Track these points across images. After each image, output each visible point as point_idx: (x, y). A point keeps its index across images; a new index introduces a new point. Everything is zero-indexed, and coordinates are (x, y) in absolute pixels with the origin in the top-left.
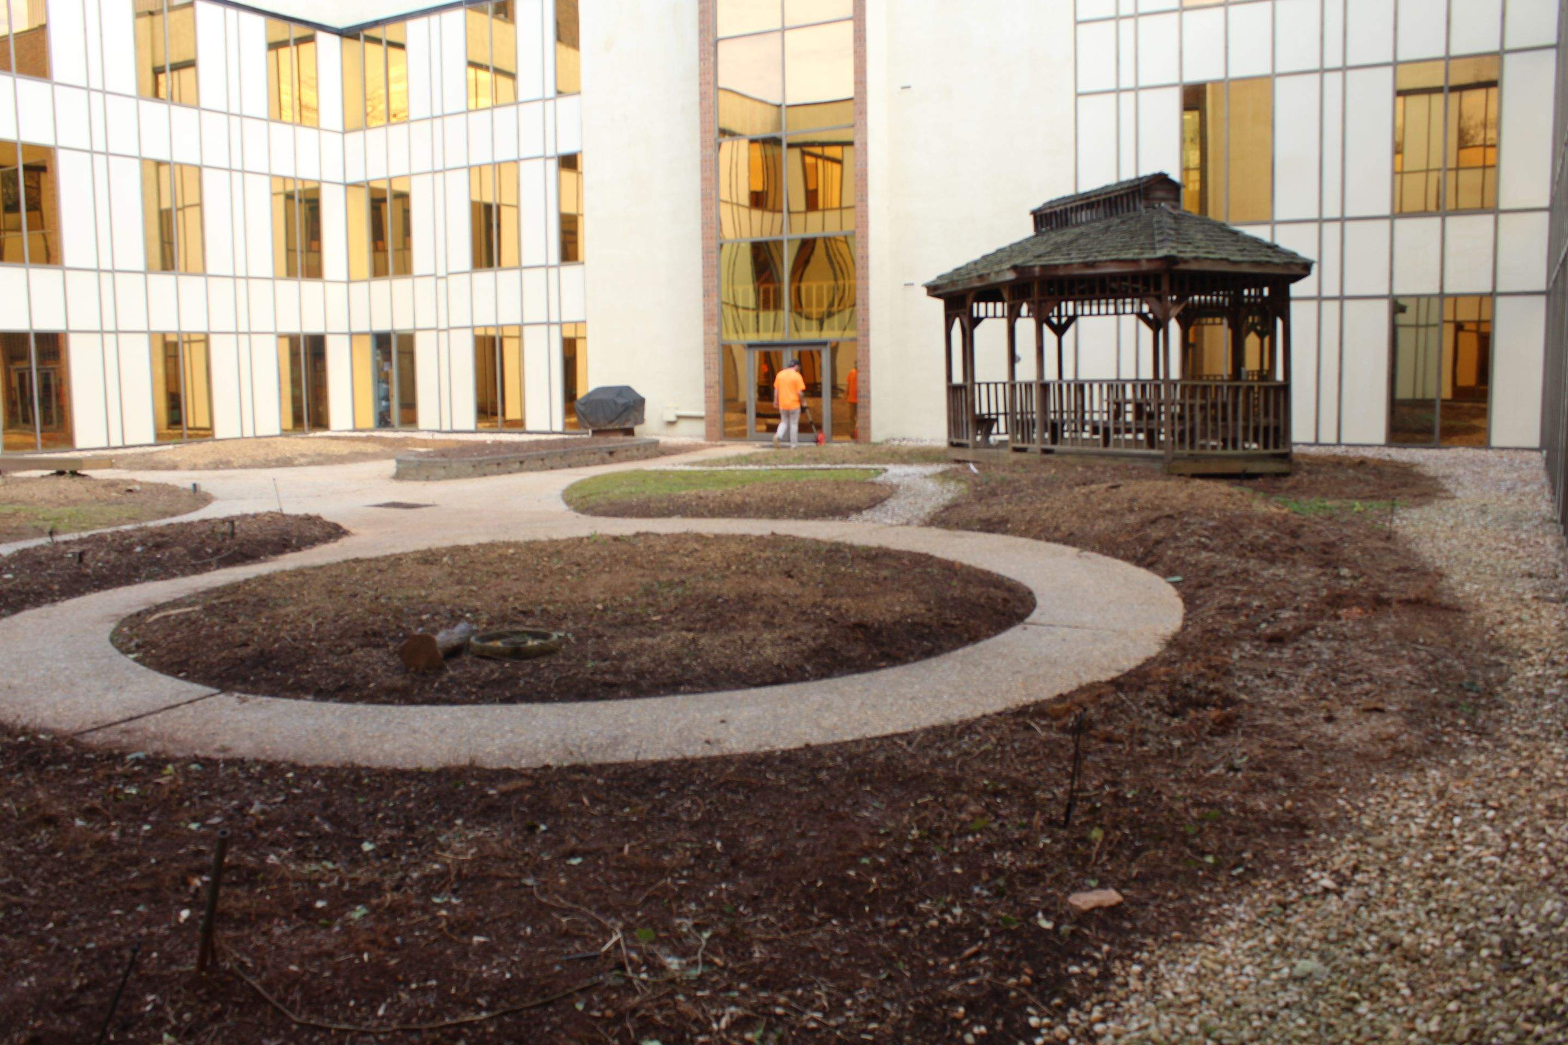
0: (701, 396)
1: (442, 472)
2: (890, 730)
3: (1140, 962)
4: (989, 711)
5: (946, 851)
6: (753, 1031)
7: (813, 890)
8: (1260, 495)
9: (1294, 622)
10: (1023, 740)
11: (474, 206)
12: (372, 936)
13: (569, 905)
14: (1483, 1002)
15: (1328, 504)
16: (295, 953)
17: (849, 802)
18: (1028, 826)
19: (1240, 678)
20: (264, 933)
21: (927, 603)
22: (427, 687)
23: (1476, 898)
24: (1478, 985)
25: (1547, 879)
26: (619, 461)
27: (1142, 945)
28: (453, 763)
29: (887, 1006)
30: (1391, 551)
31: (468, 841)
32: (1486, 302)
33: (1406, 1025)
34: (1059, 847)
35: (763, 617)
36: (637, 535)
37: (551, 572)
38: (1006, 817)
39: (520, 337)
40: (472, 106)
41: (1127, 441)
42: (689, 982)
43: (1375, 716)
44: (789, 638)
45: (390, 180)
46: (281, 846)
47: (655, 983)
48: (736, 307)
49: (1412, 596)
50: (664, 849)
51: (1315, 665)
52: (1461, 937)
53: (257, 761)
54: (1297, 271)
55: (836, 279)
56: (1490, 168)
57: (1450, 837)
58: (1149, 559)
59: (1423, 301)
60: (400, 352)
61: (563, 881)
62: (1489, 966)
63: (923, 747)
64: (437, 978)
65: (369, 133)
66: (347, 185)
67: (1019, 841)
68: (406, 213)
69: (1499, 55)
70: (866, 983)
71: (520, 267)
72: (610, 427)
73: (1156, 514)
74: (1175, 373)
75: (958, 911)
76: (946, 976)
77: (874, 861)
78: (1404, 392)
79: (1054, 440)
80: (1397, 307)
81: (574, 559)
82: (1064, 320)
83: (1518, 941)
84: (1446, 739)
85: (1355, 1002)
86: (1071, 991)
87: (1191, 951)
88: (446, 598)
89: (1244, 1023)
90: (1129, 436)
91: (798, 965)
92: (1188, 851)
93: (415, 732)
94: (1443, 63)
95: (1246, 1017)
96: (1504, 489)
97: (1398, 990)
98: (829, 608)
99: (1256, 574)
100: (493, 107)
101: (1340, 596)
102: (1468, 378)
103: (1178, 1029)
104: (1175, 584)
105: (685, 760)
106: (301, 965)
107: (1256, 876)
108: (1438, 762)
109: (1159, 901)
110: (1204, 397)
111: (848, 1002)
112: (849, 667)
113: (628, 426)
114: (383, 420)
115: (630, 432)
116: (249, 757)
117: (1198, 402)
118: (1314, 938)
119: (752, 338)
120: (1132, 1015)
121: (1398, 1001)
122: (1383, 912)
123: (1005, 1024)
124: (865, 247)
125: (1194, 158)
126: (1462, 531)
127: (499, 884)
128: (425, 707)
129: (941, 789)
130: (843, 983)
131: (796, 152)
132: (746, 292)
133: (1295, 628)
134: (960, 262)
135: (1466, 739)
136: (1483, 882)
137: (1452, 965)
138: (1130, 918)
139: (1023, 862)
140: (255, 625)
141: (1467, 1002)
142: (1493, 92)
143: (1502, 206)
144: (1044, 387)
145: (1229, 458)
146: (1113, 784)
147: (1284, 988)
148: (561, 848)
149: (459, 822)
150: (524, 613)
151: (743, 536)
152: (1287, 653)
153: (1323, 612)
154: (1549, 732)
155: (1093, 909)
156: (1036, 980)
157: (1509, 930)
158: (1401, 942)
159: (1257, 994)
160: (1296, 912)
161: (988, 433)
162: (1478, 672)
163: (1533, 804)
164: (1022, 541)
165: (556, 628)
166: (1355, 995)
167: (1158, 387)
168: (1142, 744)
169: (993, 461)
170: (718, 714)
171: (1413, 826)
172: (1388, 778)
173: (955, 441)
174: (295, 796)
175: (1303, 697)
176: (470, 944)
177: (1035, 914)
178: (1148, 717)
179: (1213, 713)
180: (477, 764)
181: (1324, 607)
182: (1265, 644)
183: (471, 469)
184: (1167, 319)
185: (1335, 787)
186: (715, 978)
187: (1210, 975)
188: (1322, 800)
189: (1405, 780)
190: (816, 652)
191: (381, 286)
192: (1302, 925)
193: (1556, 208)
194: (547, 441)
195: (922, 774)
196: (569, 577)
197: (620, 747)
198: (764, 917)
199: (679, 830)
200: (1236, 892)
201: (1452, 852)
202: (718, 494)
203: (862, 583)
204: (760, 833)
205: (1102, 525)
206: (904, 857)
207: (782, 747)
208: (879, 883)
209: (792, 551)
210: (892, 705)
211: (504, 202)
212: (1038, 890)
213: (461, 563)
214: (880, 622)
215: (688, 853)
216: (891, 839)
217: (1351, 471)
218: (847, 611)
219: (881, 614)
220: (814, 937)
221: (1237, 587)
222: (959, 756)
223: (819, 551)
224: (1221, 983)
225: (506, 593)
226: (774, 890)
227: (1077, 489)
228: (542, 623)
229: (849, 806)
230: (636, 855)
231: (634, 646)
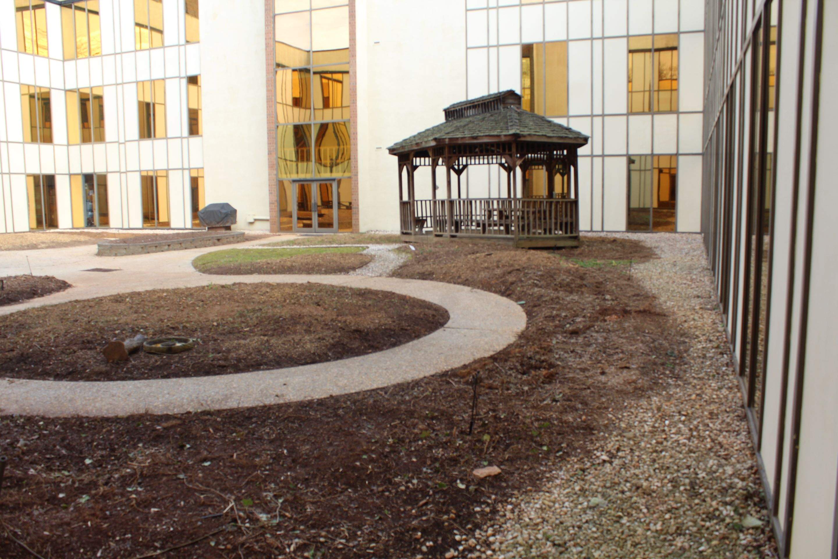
0: (268, 209)
1: (124, 251)
2: (375, 386)
3: (511, 503)
4: (427, 374)
5: (408, 449)
6: (308, 551)
7: (337, 474)
8: (564, 258)
9: (583, 323)
10: (446, 390)
11: (140, 103)
12: (93, 512)
13: (204, 488)
14: (682, 513)
15: (598, 262)
16: (47, 524)
17: (355, 425)
18: (450, 434)
19: (557, 353)
20: (28, 515)
21: (392, 318)
22: (120, 371)
23: (678, 461)
24: (679, 505)
25: (710, 449)
26: (223, 244)
27: (512, 496)
28: (136, 413)
29: (380, 534)
30: (630, 286)
31: (147, 455)
32: (673, 158)
33: (646, 527)
34: (467, 445)
35: (305, 327)
36: (234, 284)
37: (187, 305)
38: (438, 431)
39: (167, 176)
40: (138, 48)
41: (495, 230)
42: (272, 527)
43: (625, 371)
44: (319, 338)
45: (91, 88)
46: (37, 464)
47: (254, 529)
48: (286, 160)
49: (642, 309)
50: (256, 455)
51: (594, 346)
52: (671, 481)
53: (21, 416)
54: (581, 142)
55: (339, 145)
56: (674, 90)
57: (664, 431)
58: (508, 293)
59: (643, 158)
60: (98, 185)
61: (200, 475)
62: (684, 495)
63: (393, 395)
64: (131, 533)
65: (78, 61)
66: (66, 91)
67: (446, 443)
68: (101, 107)
69: (678, 34)
70: (368, 522)
71: (166, 138)
72: (218, 226)
73: (511, 269)
74: (519, 195)
75: (415, 481)
76: (410, 516)
77: (370, 456)
78: (635, 204)
79: (457, 230)
80: (631, 161)
81: (199, 298)
82: (461, 167)
83: (698, 481)
84: (660, 381)
85: (620, 517)
86: (476, 521)
87: (537, 496)
88: (129, 321)
89: (566, 532)
90: (496, 228)
91: (331, 515)
92: (534, 445)
93: (113, 396)
94: (651, 37)
95: (567, 529)
96: (684, 253)
97: (641, 510)
98: (340, 322)
99: (563, 299)
100: (150, 49)
101: (606, 310)
102: (665, 197)
103: (532, 537)
104: (522, 305)
105: (265, 406)
106: (51, 531)
107: (569, 456)
108: (657, 393)
109: (520, 471)
110: (534, 207)
111: (359, 533)
112: (352, 353)
113: (227, 225)
114: (90, 223)
115: (228, 228)
116: (16, 414)
117: (531, 210)
118: (599, 486)
119: (295, 177)
120: (508, 531)
121: (641, 515)
122: (633, 471)
123: (442, 540)
124: (356, 128)
125: (528, 82)
126: (665, 275)
127: (164, 479)
128: (119, 382)
129: (404, 417)
130: (356, 523)
131: (318, 77)
132: (290, 151)
133: (584, 326)
134: (407, 136)
135: (670, 381)
136: (680, 453)
137: (667, 496)
138: (505, 481)
139: (448, 454)
140: (17, 339)
141: (674, 514)
142: (675, 52)
143: (681, 110)
144: (451, 202)
145: (548, 239)
146: (494, 411)
147: (585, 513)
149: (140, 445)
150: (173, 328)
151: (293, 284)
152: (580, 340)
153: (597, 318)
154: (709, 376)
155: (486, 477)
156: (458, 516)
157: (693, 476)
158: (642, 485)
159: (572, 516)
160: (589, 473)
161: (422, 227)
162: (675, 347)
163: (703, 412)
164: (441, 284)
165: (191, 336)
166: (620, 514)
167: (510, 202)
168: (508, 389)
169: (425, 242)
170: (282, 381)
171: (646, 426)
172: (633, 402)
173: (405, 231)
174: (45, 435)
175: (589, 362)
176: (149, 513)
177: (456, 481)
178: (511, 375)
179: (544, 372)
180: (150, 412)
181: (598, 315)
182: (569, 336)
183: (140, 250)
184: (515, 166)
185: (606, 408)
186: (286, 524)
187: (547, 508)
188: (600, 415)
190: (334, 346)
191: (87, 148)
192: (593, 480)
193: (706, 112)
194: (183, 233)
195: (393, 409)
196: (197, 308)
197: (229, 400)
198: (312, 489)
199: (263, 444)
200: (559, 464)
201: (665, 439)
202: (278, 261)
203: (357, 308)
204: (307, 444)
205: (483, 275)
206: (385, 454)
207: (317, 397)
208: (373, 468)
209: (319, 292)
210: (375, 373)
211: (157, 101)
212: (457, 469)
213: (137, 302)
214: (367, 329)
215: (269, 457)
216: (378, 445)
217: (609, 245)
218: (350, 323)
219: (368, 324)
220: (339, 499)
221: (553, 306)
222: (412, 399)
223: (333, 291)
224: (553, 512)
225: (162, 318)
226: (317, 475)
227: (469, 256)
228: (183, 334)
229: (355, 428)
230: (240, 459)
231: (234, 345)
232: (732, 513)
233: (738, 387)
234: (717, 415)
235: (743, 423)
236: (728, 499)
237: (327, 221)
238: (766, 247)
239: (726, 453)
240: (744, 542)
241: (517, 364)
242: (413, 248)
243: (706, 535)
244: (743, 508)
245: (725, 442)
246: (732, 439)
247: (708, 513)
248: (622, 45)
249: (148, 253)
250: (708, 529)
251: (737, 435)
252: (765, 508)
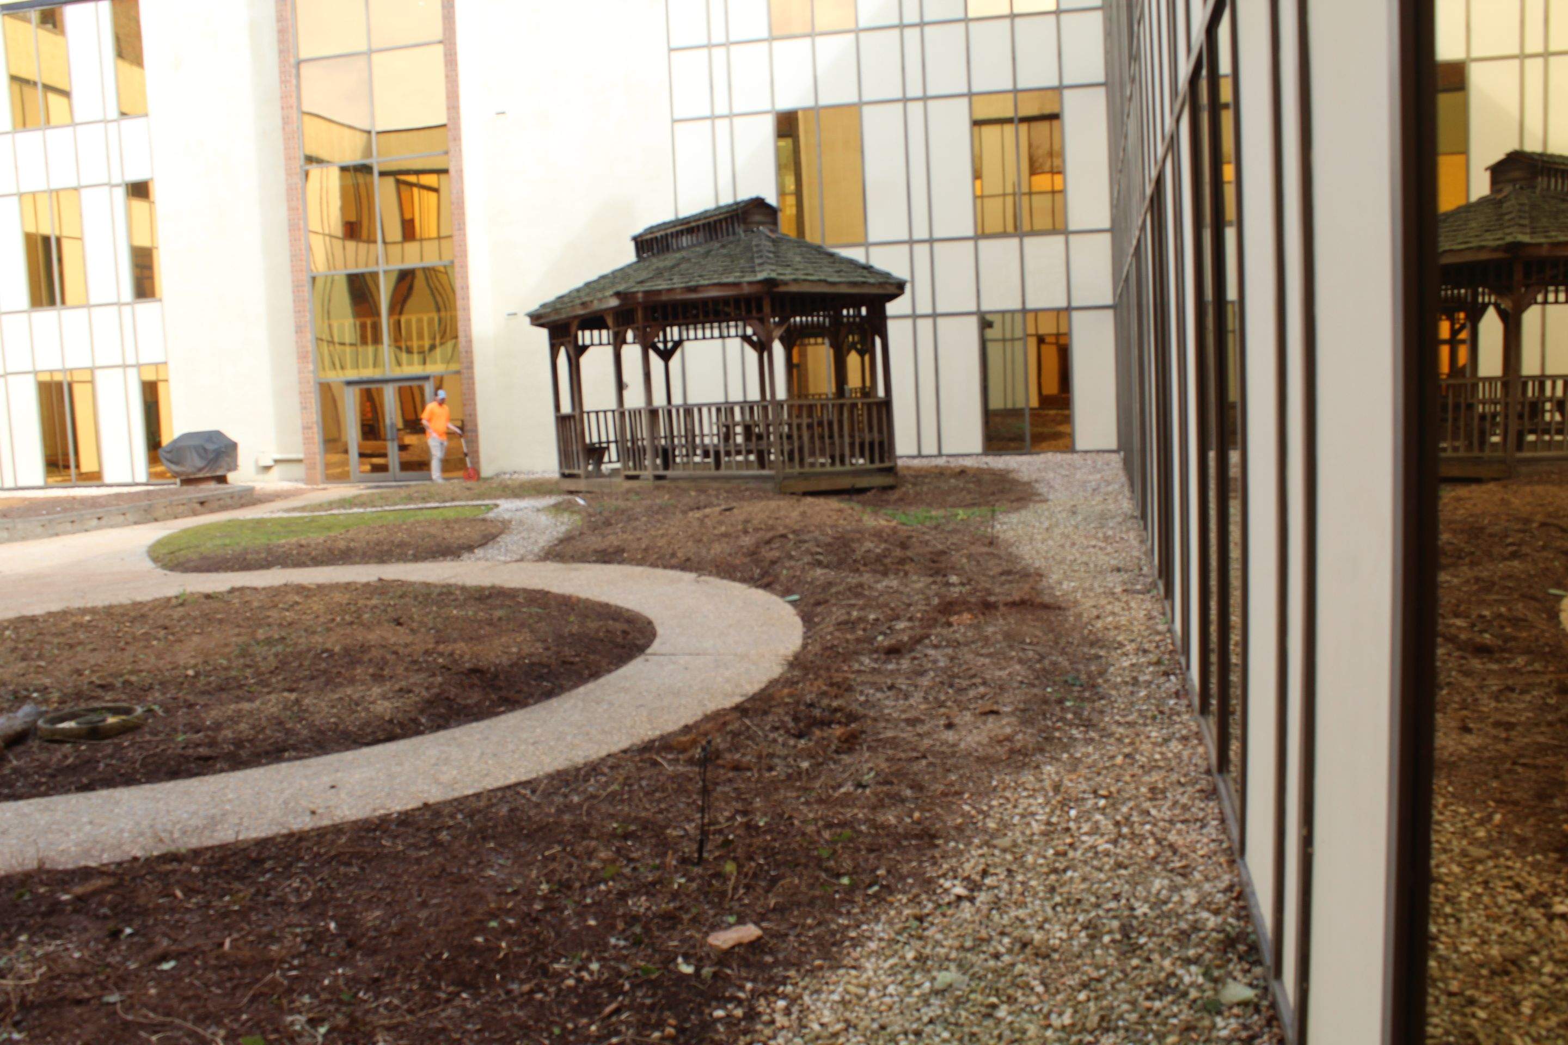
0: (299, 438)
1: (5, 534)
2: (512, 779)
3: (784, 996)
4: (615, 749)
5: (579, 903)
7: (439, 963)
8: (869, 510)
9: (909, 632)
10: (650, 778)
11: (30, 238)
13: (160, 1018)
14: (1108, 987)
15: (934, 513)
17: (472, 862)
18: (662, 866)
19: (861, 693)
21: (545, 641)
23: (1096, 886)
24: (1103, 972)
25: (1154, 859)
26: (212, 511)
27: (786, 978)
28: (19, 869)
30: (994, 556)
31: (38, 959)
32: (1063, 315)
33: (1043, 1022)
34: (694, 885)
35: (371, 671)
36: (232, 590)
37: (134, 638)
38: (638, 860)
39: (92, 382)
41: (738, 463)
43: (991, 719)
44: (401, 690)
48: (333, 342)
49: (1017, 598)
50: (271, 937)
51: (932, 674)
52: (1085, 927)
54: (892, 290)
55: (438, 311)
56: (1058, 192)
57: (1068, 829)
58: (765, 580)
59: (1008, 317)
61: (153, 991)
62: (1111, 951)
63: (547, 795)
67: (653, 884)
69: (1059, 89)
71: (88, 305)
72: (201, 475)
73: (770, 535)
74: (781, 394)
75: (594, 966)
76: (587, 1039)
77: (503, 923)
78: (996, 403)
79: (666, 466)
80: (985, 323)
81: (160, 622)
82: (670, 345)
83: (1135, 923)
84: (1057, 734)
85: (994, 1006)
86: (717, 1037)
87: (834, 978)
88: (8, 677)
90: (740, 458)
92: (823, 875)
94: (1011, 96)
96: (1090, 489)
97: (1032, 989)
98: (441, 654)
99: (870, 588)
101: (951, 604)
102: (1052, 388)
104: (793, 603)
105: (291, 835)
107: (891, 893)
108: (1052, 758)
109: (798, 930)
110: (810, 415)
112: (467, 716)
113: (219, 473)
115: (222, 480)
117: (805, 421)
118: (951, 948)
119: (352, 374)
121: (1033, 999)
122: (1013, 913)
124: (465, 277)
125: (790, 184)
126: (1057, 531)
129: (569, 837)
131: (390, 181)
132: (343, 326)
133: (911, 638)
135: (1074, 732)
136: (1100, 870)
137: (1079, 956)
138: (772, 952)
139: (658, 905)
141: (1095, 990)
142: (1055, 123)
143: (1072, 226)
144: (653, 413)
145: (839, 474)
146: (745, 813)
147: (927, 1003)
148: (151, 953)
149: (23, 938)
150: (102, 686)
151: (348, 584)
152: (905, 664)
153: (936, 620)
154: (1146, 717)
155: (733, 947)
156: (681, 1030)
157: (1126, 913)
158: (1032, 940)
159: (902, 1013)
160: (932, 924)
161: (600, 461)
162: (1081, 667)
163: (1137, 789)
164: (639, 570)
165: (141, 701)
166: (994, 1000)
167: (765, 408)
168: (771, 769)
169: (606, 490)
170: (327, 780)
171: (1034, 824)
172: (1008, 778)
173: (567, 472)
175: (923, 707)
177: (675, 959)
178: (775, 741)
179: (838, 731)
180: (48, 866)
181: (936, 615)
182: (883, 657)
184: (771, 341)
185: (959, 794)
187: (855, 1001)
188: (948, 807)
189: (1023, 779)
190: (430, 703)
192: (939, 936)
193: (1117, 229)
194: (129, 494)
195: (548, 824)
196: (155, 643)
197: (219, 827)
198: (387, 1000)
199: (288, 914)
200: (874, 911)
201: (1071, 845)
202: (321, 541)
203: (476, 625)
204: (377, 907)
205: (717, 548)
206: (534, 915)
207: (398, 808)
208: (509, 946)
209: (401, 597)
210: (513, 752)
211: (65, 233)
212: (676, 934)
213: (27, 636)
214: (496, 666)
215: (299, 939)
216: (520, 897)
217: (953, 481)
218: (461, 656)
219: (497, 657)
220: (443, 1015)
221: (853, 602)
222: (586, 800)
223: (429, 595)
224: (866, 1007)
225: (80, 667)
226: (396, 969)
227: (691, 514)
228: (124, 697)
229: (473, 866)
230: (239, 948)
231: (230, 713)
232: (1200, 980)
233: (1198, 735)
234: (1163, 791)
235: (1211, 804)
236: (1191, 953)
237: (415, 458)
238: (1234, 472)
239: (1184, 863)
240: (1224, 1033)
241: (787, 719)
242: (581, 502)
243: (1155, 1027)
244: (1218, 967)
245: (1180, 842)
246: (1194, 836)
247: (1156, 984)
248: (960, 113)
249: (57, 535)
250: (1157, 1014)
251: (1202, 827)
252: (1259, 962)
